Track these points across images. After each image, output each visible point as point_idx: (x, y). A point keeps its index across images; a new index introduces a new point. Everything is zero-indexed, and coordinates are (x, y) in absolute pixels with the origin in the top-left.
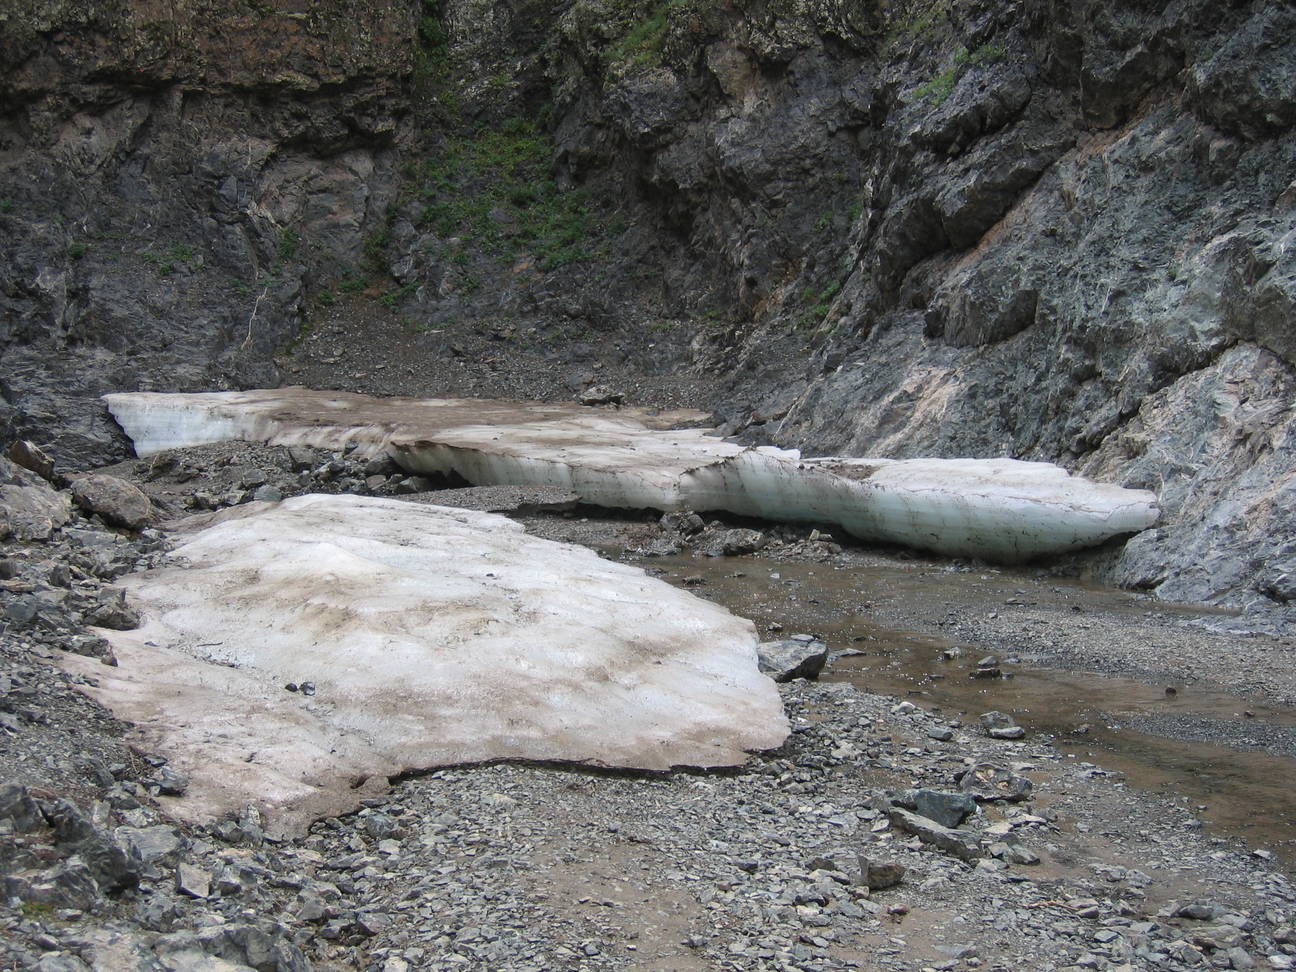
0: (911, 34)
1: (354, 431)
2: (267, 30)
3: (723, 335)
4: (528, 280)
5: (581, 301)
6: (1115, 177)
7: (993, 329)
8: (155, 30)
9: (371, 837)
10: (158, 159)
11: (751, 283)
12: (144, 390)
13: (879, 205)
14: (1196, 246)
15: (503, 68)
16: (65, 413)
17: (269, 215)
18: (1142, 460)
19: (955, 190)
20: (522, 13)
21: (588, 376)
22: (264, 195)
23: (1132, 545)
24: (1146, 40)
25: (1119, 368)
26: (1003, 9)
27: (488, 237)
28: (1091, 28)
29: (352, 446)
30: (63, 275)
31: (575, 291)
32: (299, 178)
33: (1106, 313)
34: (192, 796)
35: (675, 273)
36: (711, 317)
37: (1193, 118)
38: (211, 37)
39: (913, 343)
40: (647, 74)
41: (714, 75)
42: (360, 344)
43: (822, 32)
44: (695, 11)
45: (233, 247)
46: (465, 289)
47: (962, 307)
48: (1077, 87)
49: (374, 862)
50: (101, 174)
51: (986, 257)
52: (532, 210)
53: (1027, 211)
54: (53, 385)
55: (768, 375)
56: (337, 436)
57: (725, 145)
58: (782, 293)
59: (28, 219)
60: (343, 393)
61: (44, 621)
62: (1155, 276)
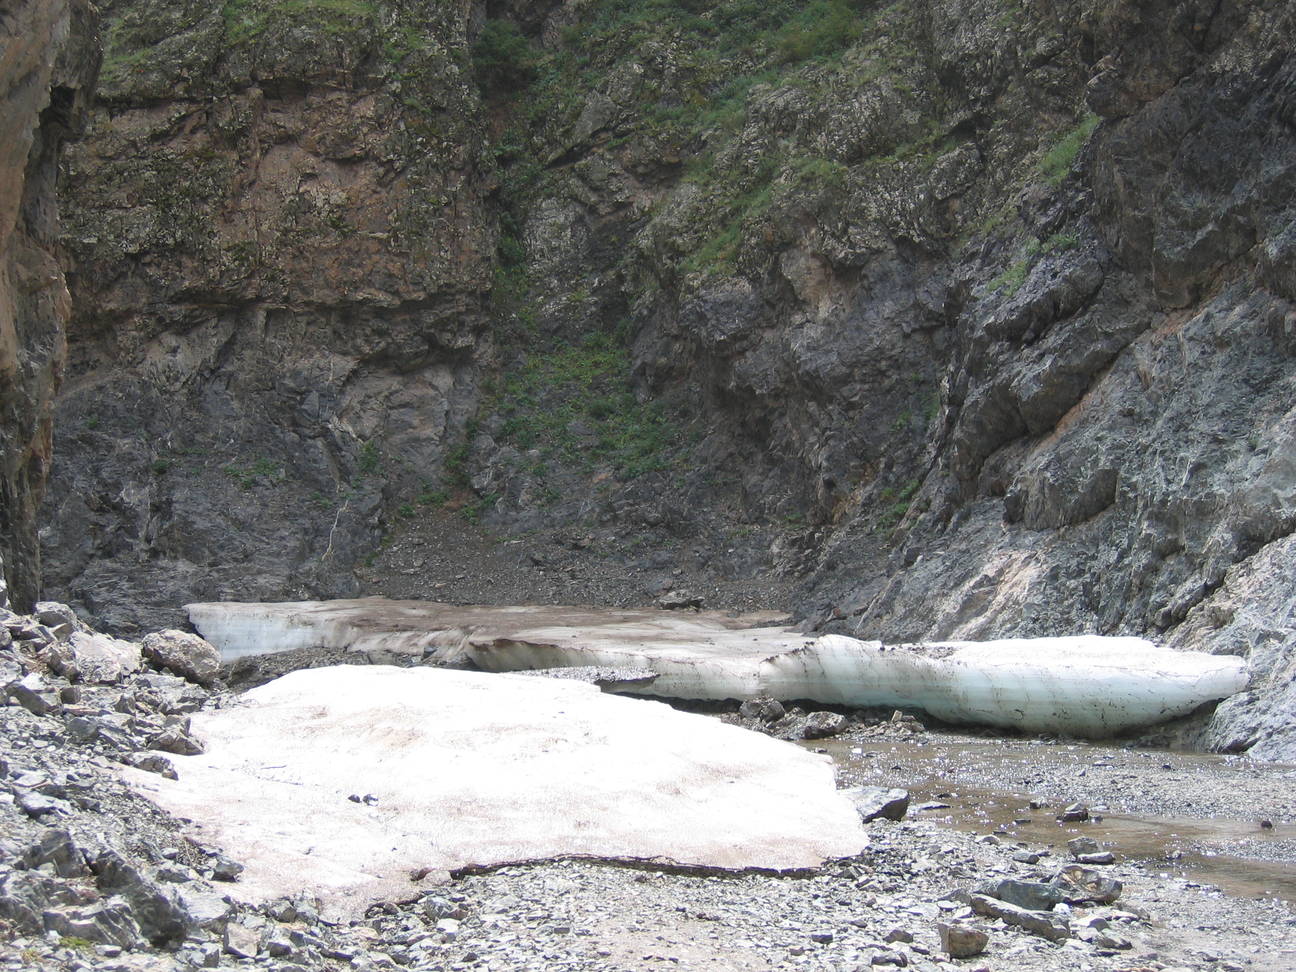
0: (983, 233)
1: (432, 635)
2: (349, 250)
3: (803, 537)
4: (606, 489)
5: (660, 509)
6: (1191, 354)
7: (1073, 511)
8: (240, 251)
9: (429, 918)
10: (241, 376)
11: (830, 484)
12: (225, 600)
13: (956, 401)
14: (1275, 415)
15: (581, 284)
16: (146, 622)
17: (350, 429)
18: (1230, 628)
19: (1030, 375)
20: (599, 231)
21: (668, 582)
22: (345, 410)
23: (1220, 710)
24: (1216, 219)
25: (1202, 540)
26: (1072, 198)
27: (566, 448)
28: (1160, 209)
29: (431, 649)
30: (147, 489)
31: (653, 499)
32: (379, 393)
33: (1187, 486)
34: (246, 881)
35: (753, 479)
36: (790, 521)
37: (1267, 293)
38: (295, 257)
39: (994, 529)
40: (723, 284)
41: (789, 281)
42: (440, 555)
43: (895, 236)
44: (768, 220)
45: (315, 461)
46: (544, 499)
47: (1041, 490)
48: (1149, 268)
49: (431, 936)
50: (185, 391)
51: (1063, 440)
52: (611, 422)
53: (1103, 393)
54: (135, 596)
55: (848, 573)
56: (415, 640)
57: (801, 350)
58: (861, 495)
59: (114, 435)
60: (424, 603)
61: (106, 737)
62: (1235, 447)
